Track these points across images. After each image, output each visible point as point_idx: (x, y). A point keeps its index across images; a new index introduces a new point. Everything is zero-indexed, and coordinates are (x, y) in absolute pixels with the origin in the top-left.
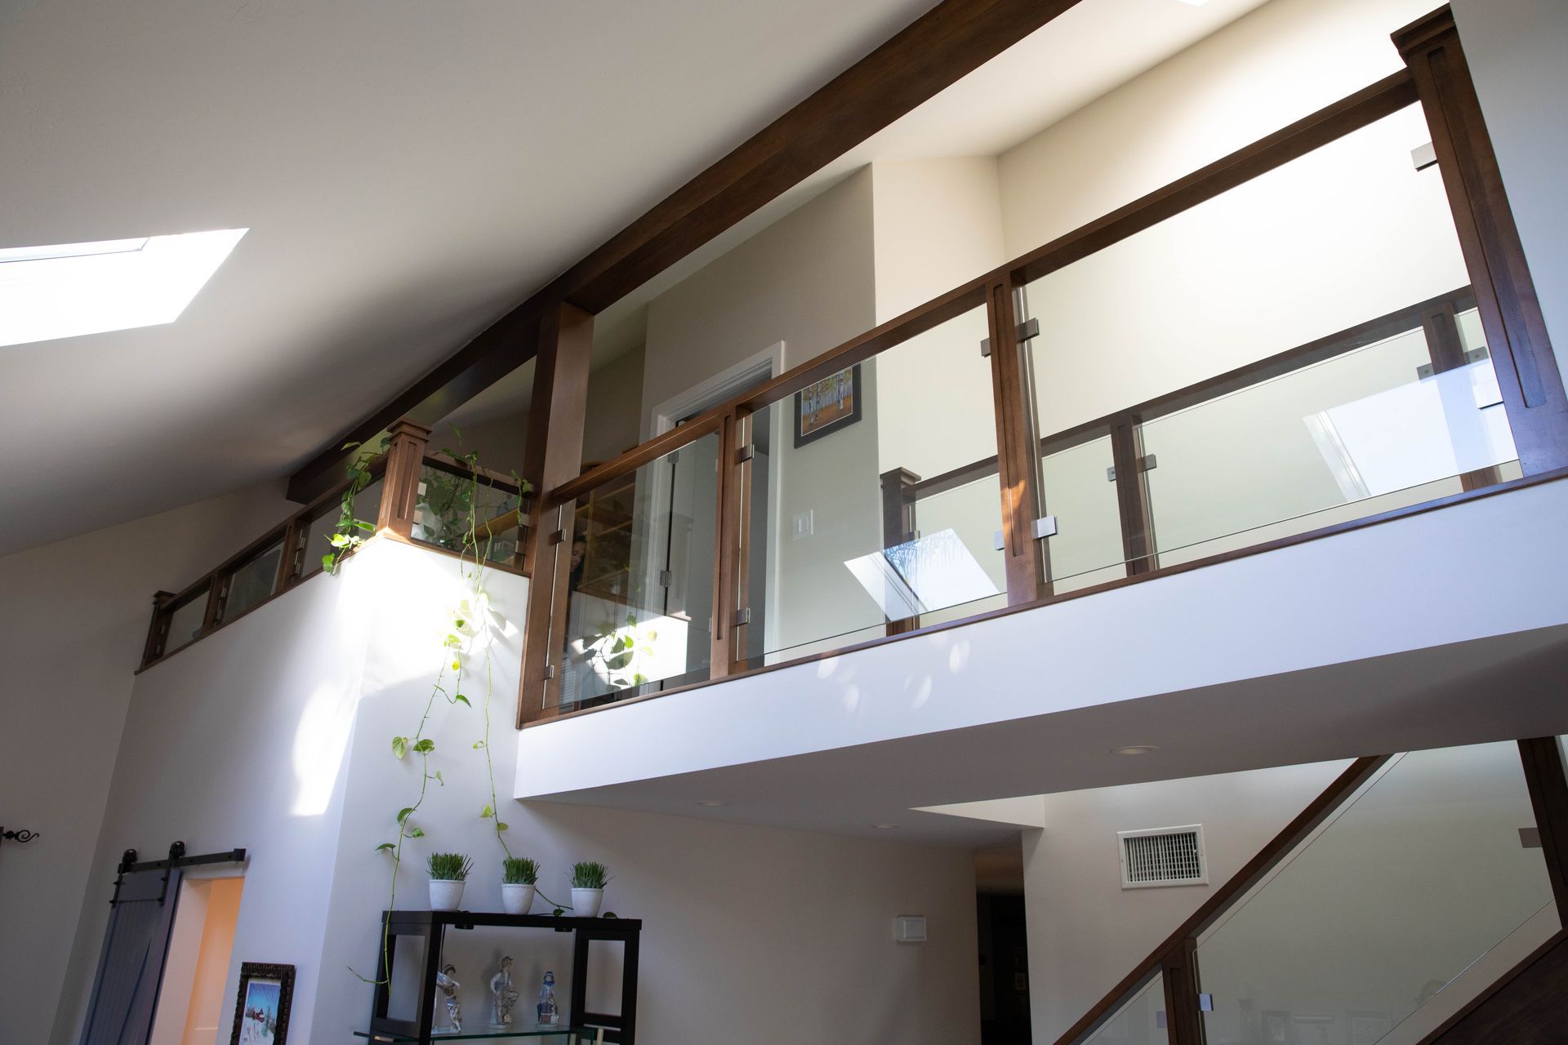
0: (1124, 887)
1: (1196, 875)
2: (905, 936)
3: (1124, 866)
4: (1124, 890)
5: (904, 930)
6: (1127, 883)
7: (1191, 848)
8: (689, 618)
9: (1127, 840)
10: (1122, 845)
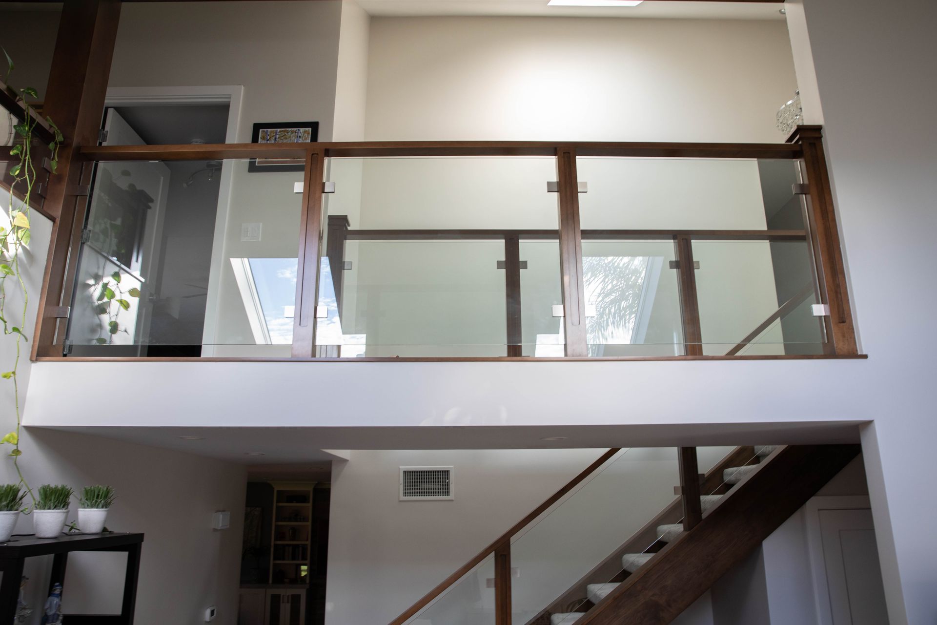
0: (401, 499)
1: (447, 494)
2: (221, 525)
3: (402, 487)
4: (400, 501)
5: (220, 521)
6: (403, 498)
7: (445, 479)
8: (143, 280)
9: (405, 472)
10: (402, 474)
